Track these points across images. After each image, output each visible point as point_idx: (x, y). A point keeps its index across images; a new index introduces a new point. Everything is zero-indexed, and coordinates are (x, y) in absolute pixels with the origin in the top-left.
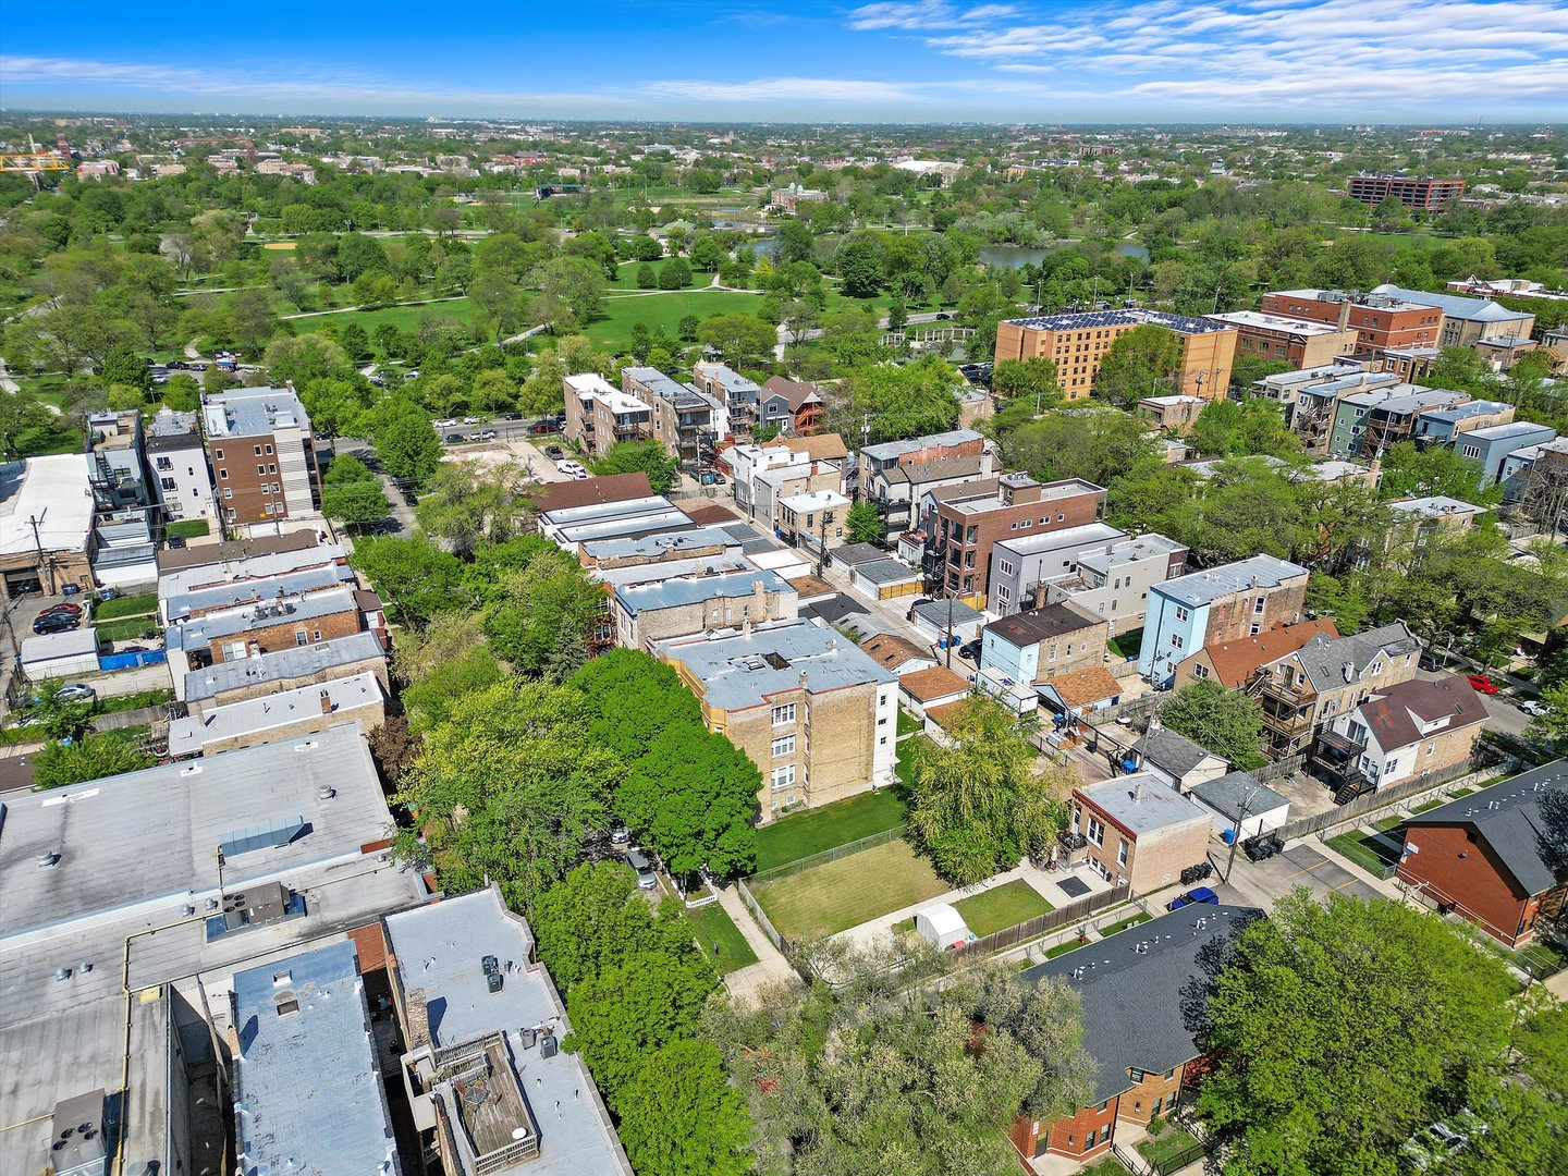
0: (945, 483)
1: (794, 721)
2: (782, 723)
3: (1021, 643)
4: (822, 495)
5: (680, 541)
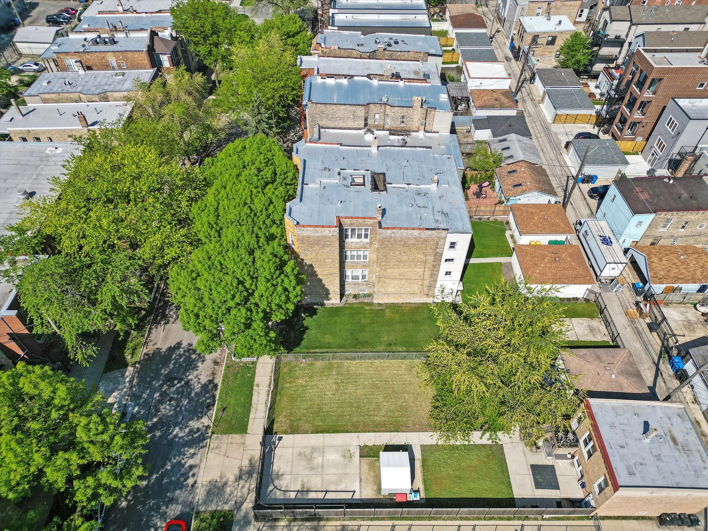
0: (664, 28)
1: (367, 240)
2: (355, 240)
3: (637, 209)
4: (555, 19)
5: (396, 43)
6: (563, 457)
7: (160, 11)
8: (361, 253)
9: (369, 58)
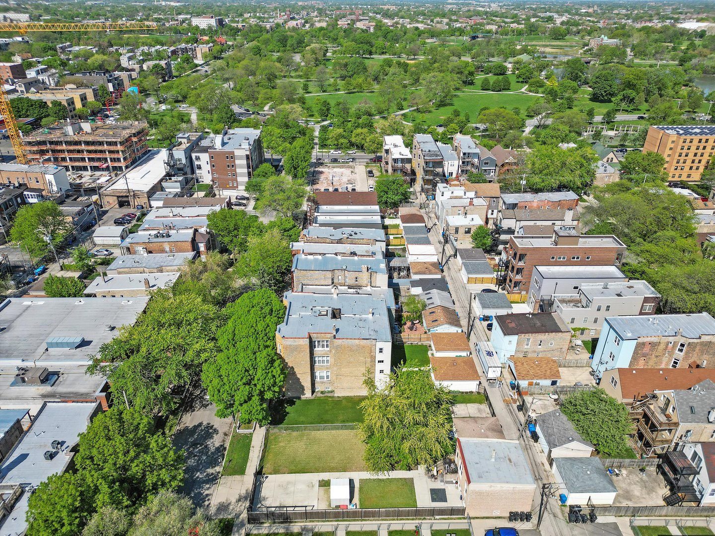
0: (539, 223)
1: (328, 349)
2: (320, 349)
3: (507, 332)
4: (469, 217)
5: (356, 234)
6: (451, 482)
7: (198, 216)
8: (325, 359)
9: (337, 243)
